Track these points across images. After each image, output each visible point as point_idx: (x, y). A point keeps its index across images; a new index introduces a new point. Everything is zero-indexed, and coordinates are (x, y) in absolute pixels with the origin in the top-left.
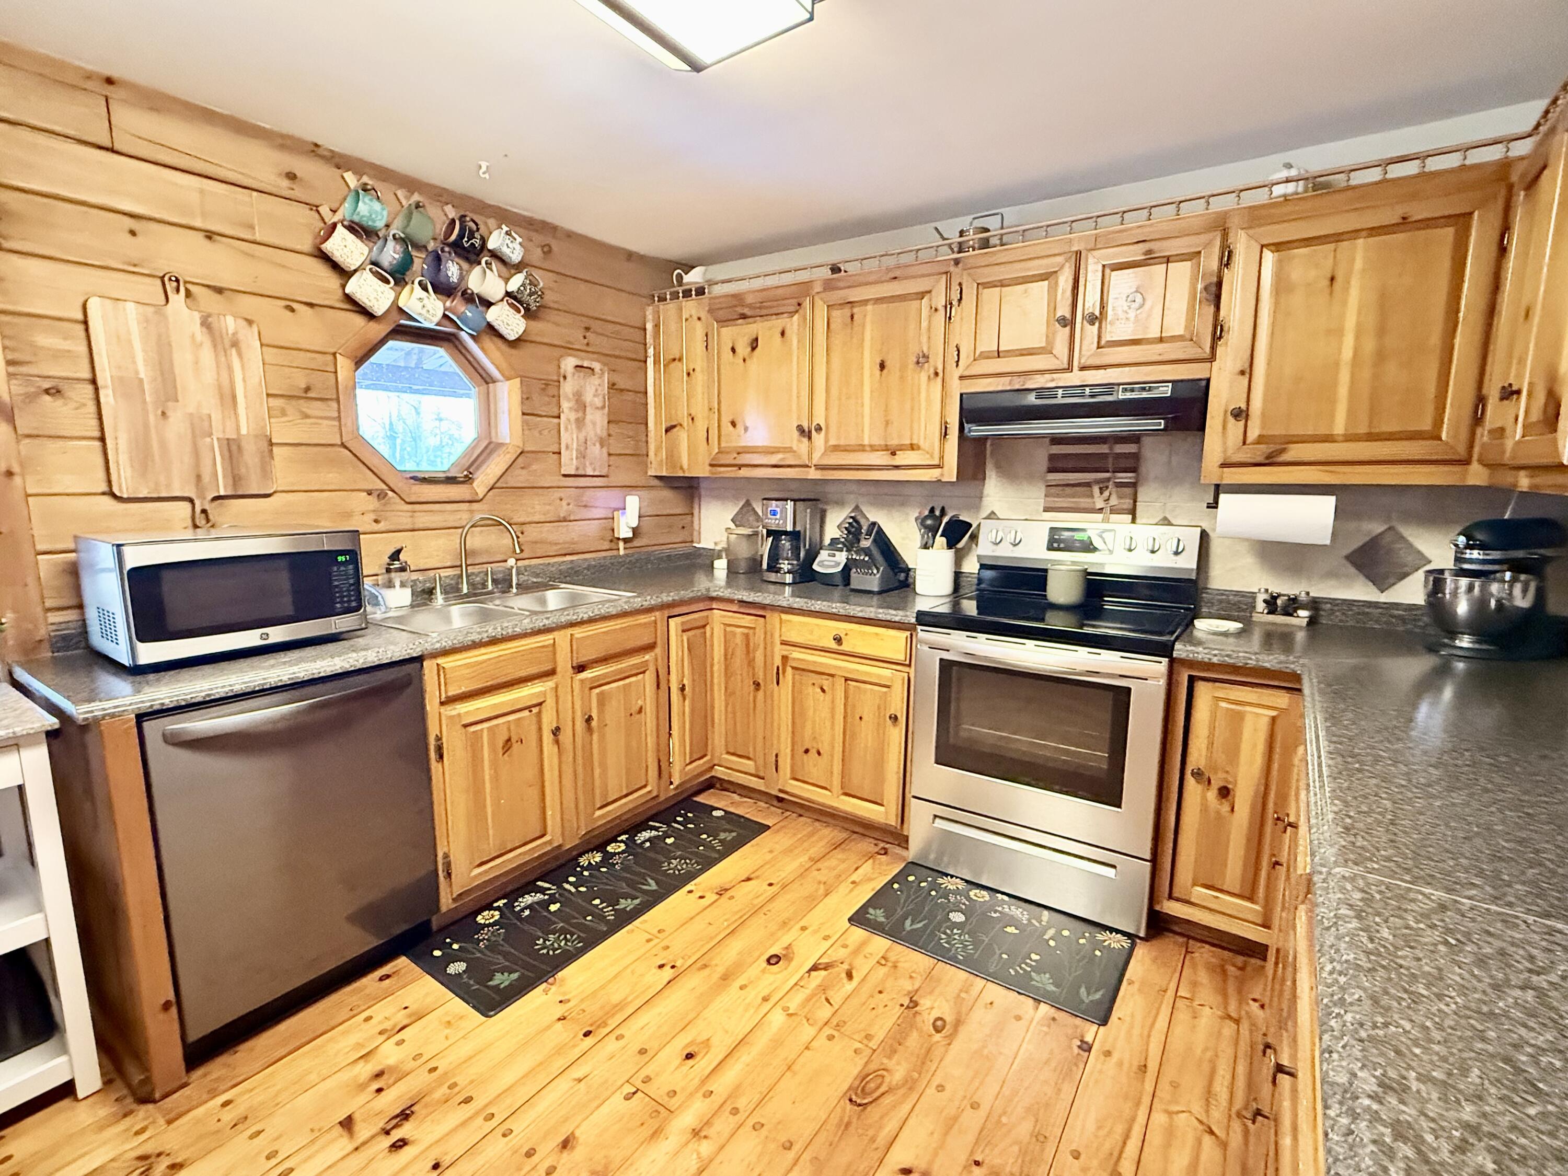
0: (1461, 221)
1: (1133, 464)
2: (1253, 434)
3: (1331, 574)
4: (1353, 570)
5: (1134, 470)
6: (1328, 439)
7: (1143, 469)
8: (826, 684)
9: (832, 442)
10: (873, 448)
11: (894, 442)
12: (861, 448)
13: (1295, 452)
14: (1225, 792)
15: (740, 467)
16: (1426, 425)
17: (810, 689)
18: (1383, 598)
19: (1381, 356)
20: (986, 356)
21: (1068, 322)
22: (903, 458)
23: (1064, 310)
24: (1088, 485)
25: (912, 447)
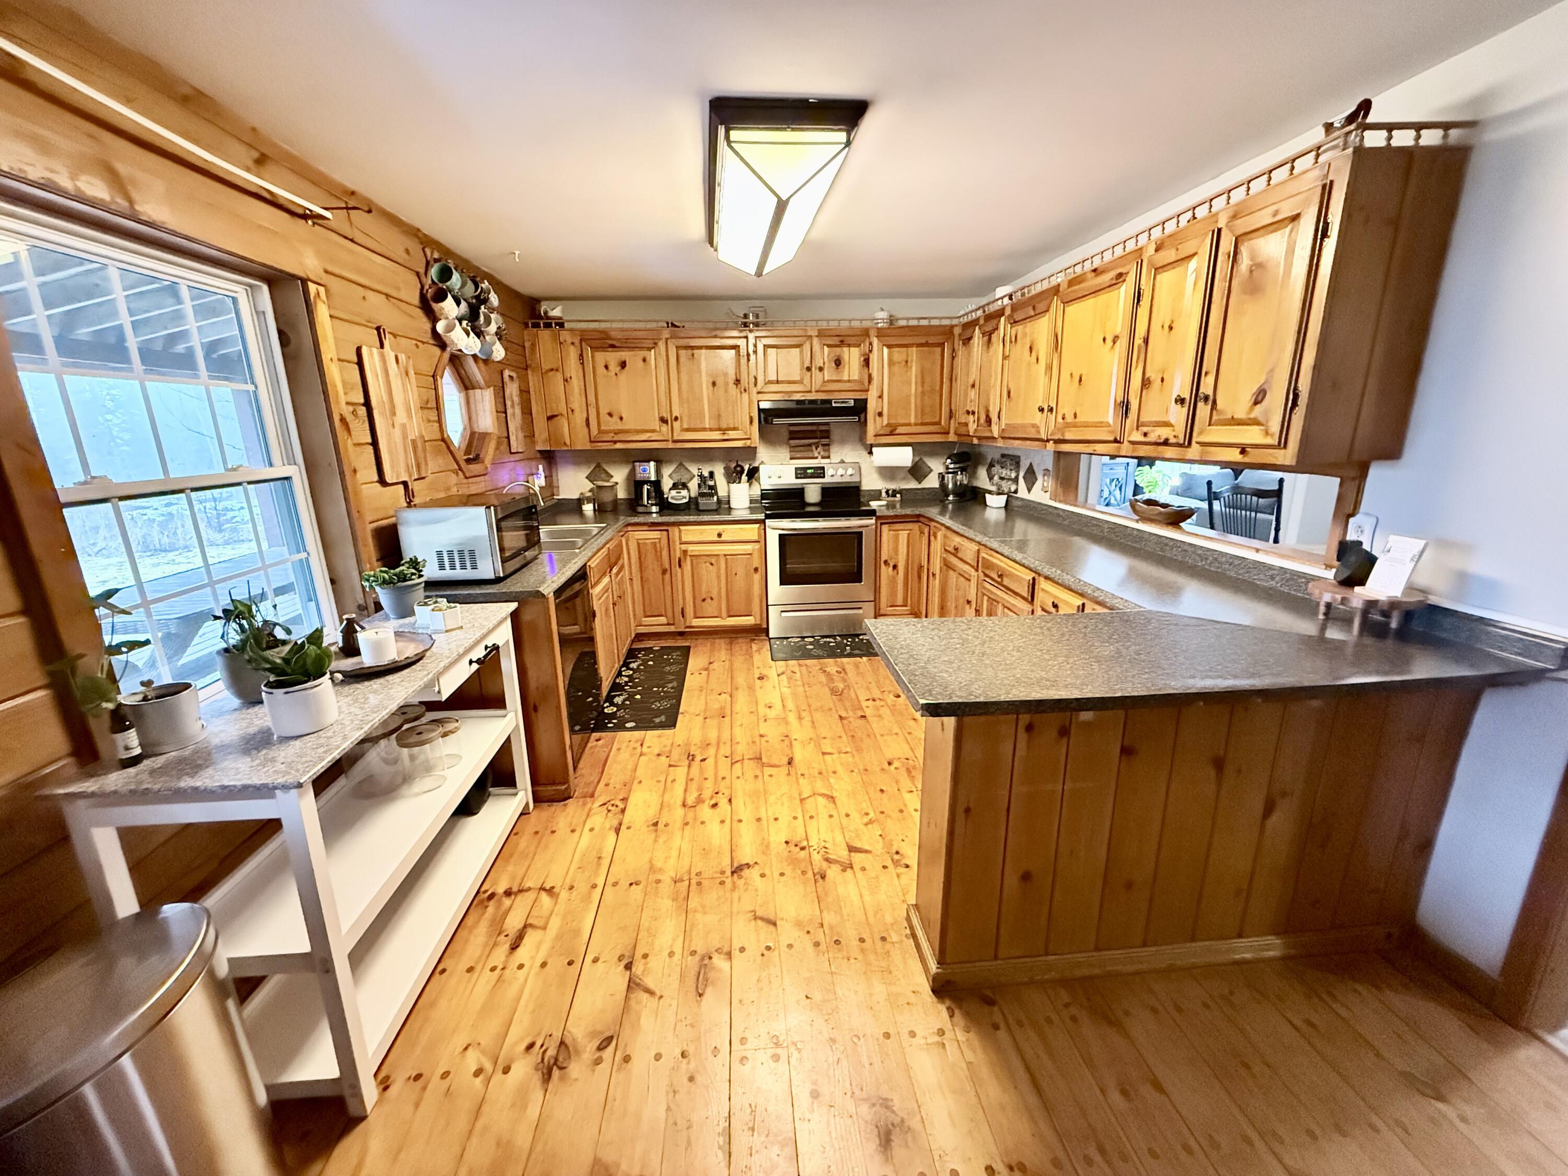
0: (942, 345)
1: (826, 434)
2: (885, 422)
3: (904, 479)
4: (910, 476)
5: (828, 437)
6: (909, 425)
7: (831, 437)
8: (713, 561)
9: (685, 426)
10: (711, 430)
11: (724, 426)
12: (704, 429)
13: (900, 430)
14: (895, 567)
15: (615, 442)
16: (937, 419)
17: (704, 566)
18: (920, 486)
19: (923, 393)
20: (770, 382)
21: (809, 369)
22: (732, 434)
23: (807, 364)
24: (810, 445)
25: (735, 429)
